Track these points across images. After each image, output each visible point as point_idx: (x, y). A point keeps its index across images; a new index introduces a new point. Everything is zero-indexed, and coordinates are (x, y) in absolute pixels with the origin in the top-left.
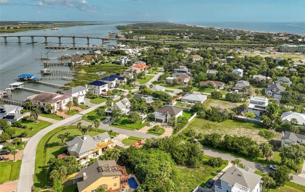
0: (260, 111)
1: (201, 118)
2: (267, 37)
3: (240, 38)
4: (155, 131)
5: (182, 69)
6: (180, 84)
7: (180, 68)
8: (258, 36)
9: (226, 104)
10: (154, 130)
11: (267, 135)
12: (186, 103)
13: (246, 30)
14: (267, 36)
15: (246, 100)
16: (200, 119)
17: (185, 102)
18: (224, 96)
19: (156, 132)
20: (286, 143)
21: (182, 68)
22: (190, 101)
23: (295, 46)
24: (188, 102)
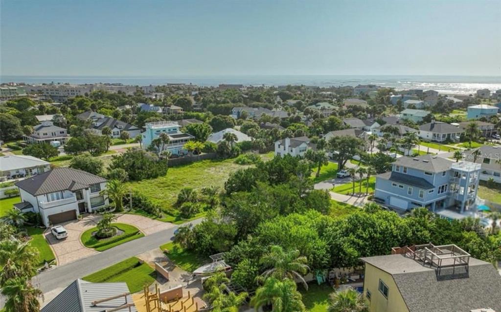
11: (253, 160)
24: (9, 179)
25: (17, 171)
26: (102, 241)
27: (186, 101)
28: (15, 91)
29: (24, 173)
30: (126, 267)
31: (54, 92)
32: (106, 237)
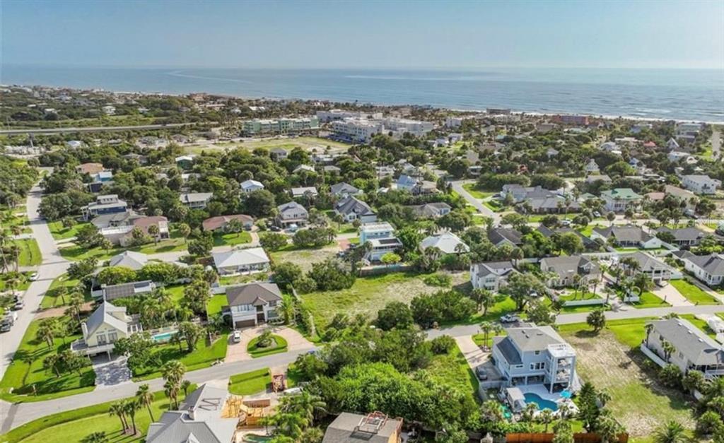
0: (394, 249)
1: (311, 292)
2: (180, 106)
3: (115, 111)
4: (265, 346)
5: (110, 203)
6: (152, 239)
7: (102, 202)
8: (157, 102)
9: (309, 254)
10: (258, 346)
11: (441, 282)
12: (235, 274)
13: (98, 90)
14: (178, 102)
15: (332, 238)
16: (310, 294)
17: (230, 273)
18: (290, 242)
19: (268, 348)
20: (487, 281)
21: (107, 202)
22: (240, 268)
23: (271, 121)
24: (237, 272)
25: (244, 266)
26: (260, 349)
27: (461, 165)
28: (308, 124)
29: (249, 267)
30: (259, 374)
31: (344, 128)
32: (263, 347)
